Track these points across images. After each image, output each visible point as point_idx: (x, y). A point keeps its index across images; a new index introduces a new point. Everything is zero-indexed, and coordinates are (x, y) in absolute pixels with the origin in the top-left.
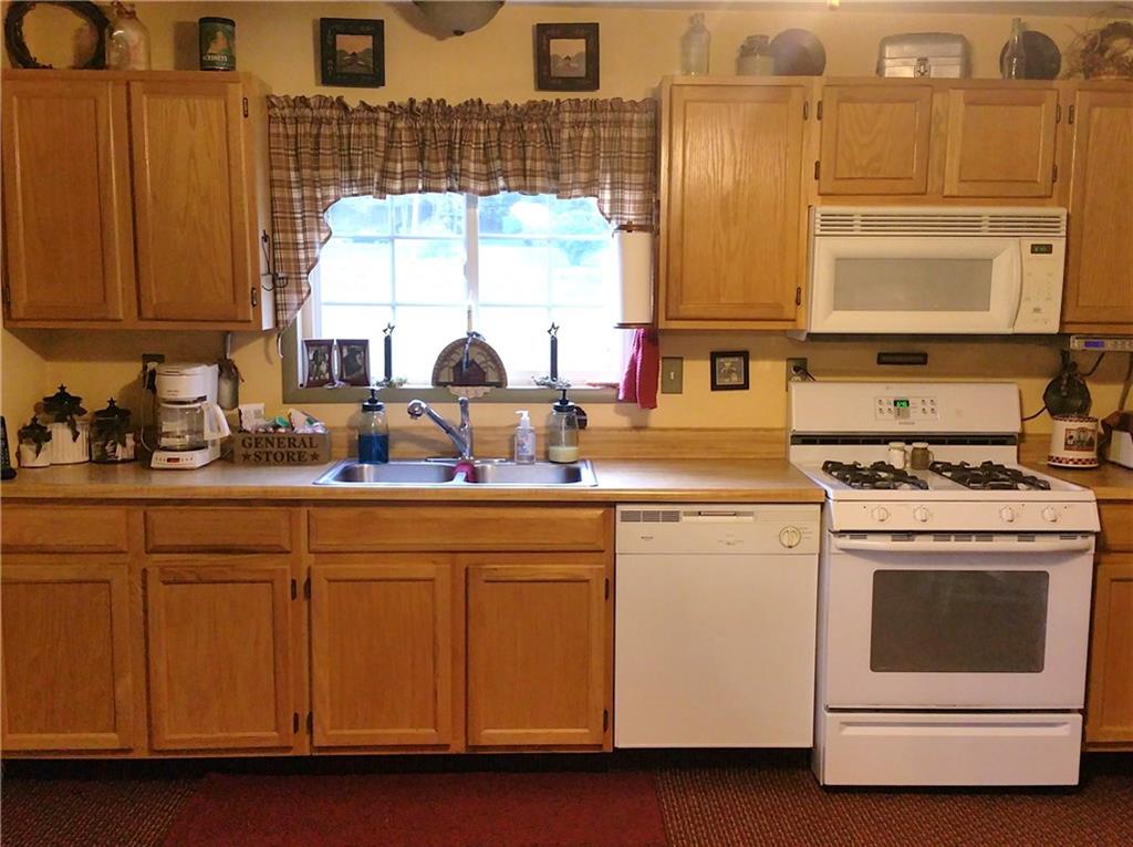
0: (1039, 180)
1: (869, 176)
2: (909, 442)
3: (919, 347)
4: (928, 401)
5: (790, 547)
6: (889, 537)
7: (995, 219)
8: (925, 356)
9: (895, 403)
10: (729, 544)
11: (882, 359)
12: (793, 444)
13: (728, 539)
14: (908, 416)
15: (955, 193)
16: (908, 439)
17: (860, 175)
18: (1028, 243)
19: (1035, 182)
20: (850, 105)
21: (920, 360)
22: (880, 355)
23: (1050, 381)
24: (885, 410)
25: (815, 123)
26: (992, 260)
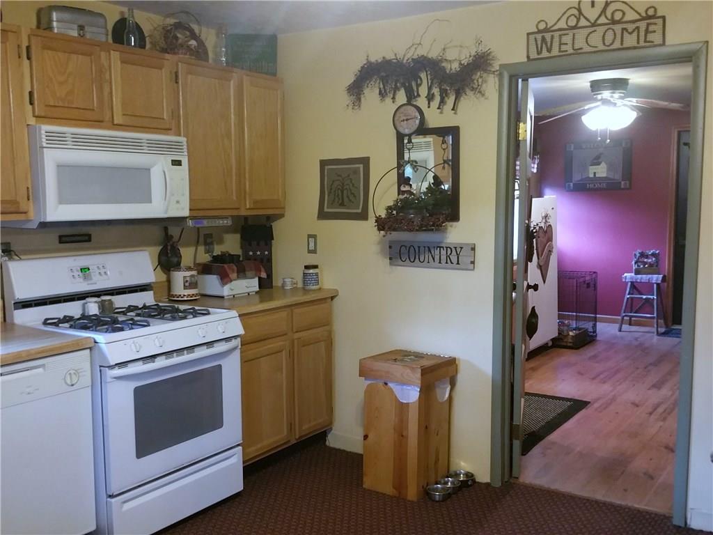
0: (165, 117)
1: (66, 105)
2: (98, 296)
3: (84, 230)
4: (101, 267)
5: (72, 385)
6: (141, 363)
7: (150, 142)
8: (89, 236)
9: (81, 269)
10: (29, 393)
11: (63, 239)
12: (15, 309)
13: (28, 390)
14: (91, 279)
15: (121, 122)
16: (96, 294)
17: (61, 104)
18: (170, 159)
19: (163, 119)
20: (50, 52)
21: (86, 238)
22: (60, 237)
23: (161, 248)
24: (76, 276)
25: (26, 62)
26: (149, 169)
